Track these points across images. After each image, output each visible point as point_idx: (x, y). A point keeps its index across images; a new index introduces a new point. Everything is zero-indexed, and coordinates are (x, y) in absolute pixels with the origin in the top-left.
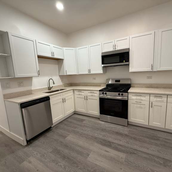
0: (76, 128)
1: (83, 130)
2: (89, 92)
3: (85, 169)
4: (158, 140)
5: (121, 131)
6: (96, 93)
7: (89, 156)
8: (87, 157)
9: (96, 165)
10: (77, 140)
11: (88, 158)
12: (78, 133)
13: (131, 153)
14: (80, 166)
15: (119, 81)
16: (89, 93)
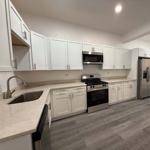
0: (78, 132)
1: (88, 128)
2: (76, 88)
3: (132, 144)
4: (126, 107)
5: (110, 112)
6: (83, 88)
7: (122, 137)
8: (121, 138)
9: (131, 136)
10: (98, 138)
11: (123, 138)
12: (88, 133)
13: (130, 118)
14: (128, 147)
15: (93, 76)
16: (74, 90)
